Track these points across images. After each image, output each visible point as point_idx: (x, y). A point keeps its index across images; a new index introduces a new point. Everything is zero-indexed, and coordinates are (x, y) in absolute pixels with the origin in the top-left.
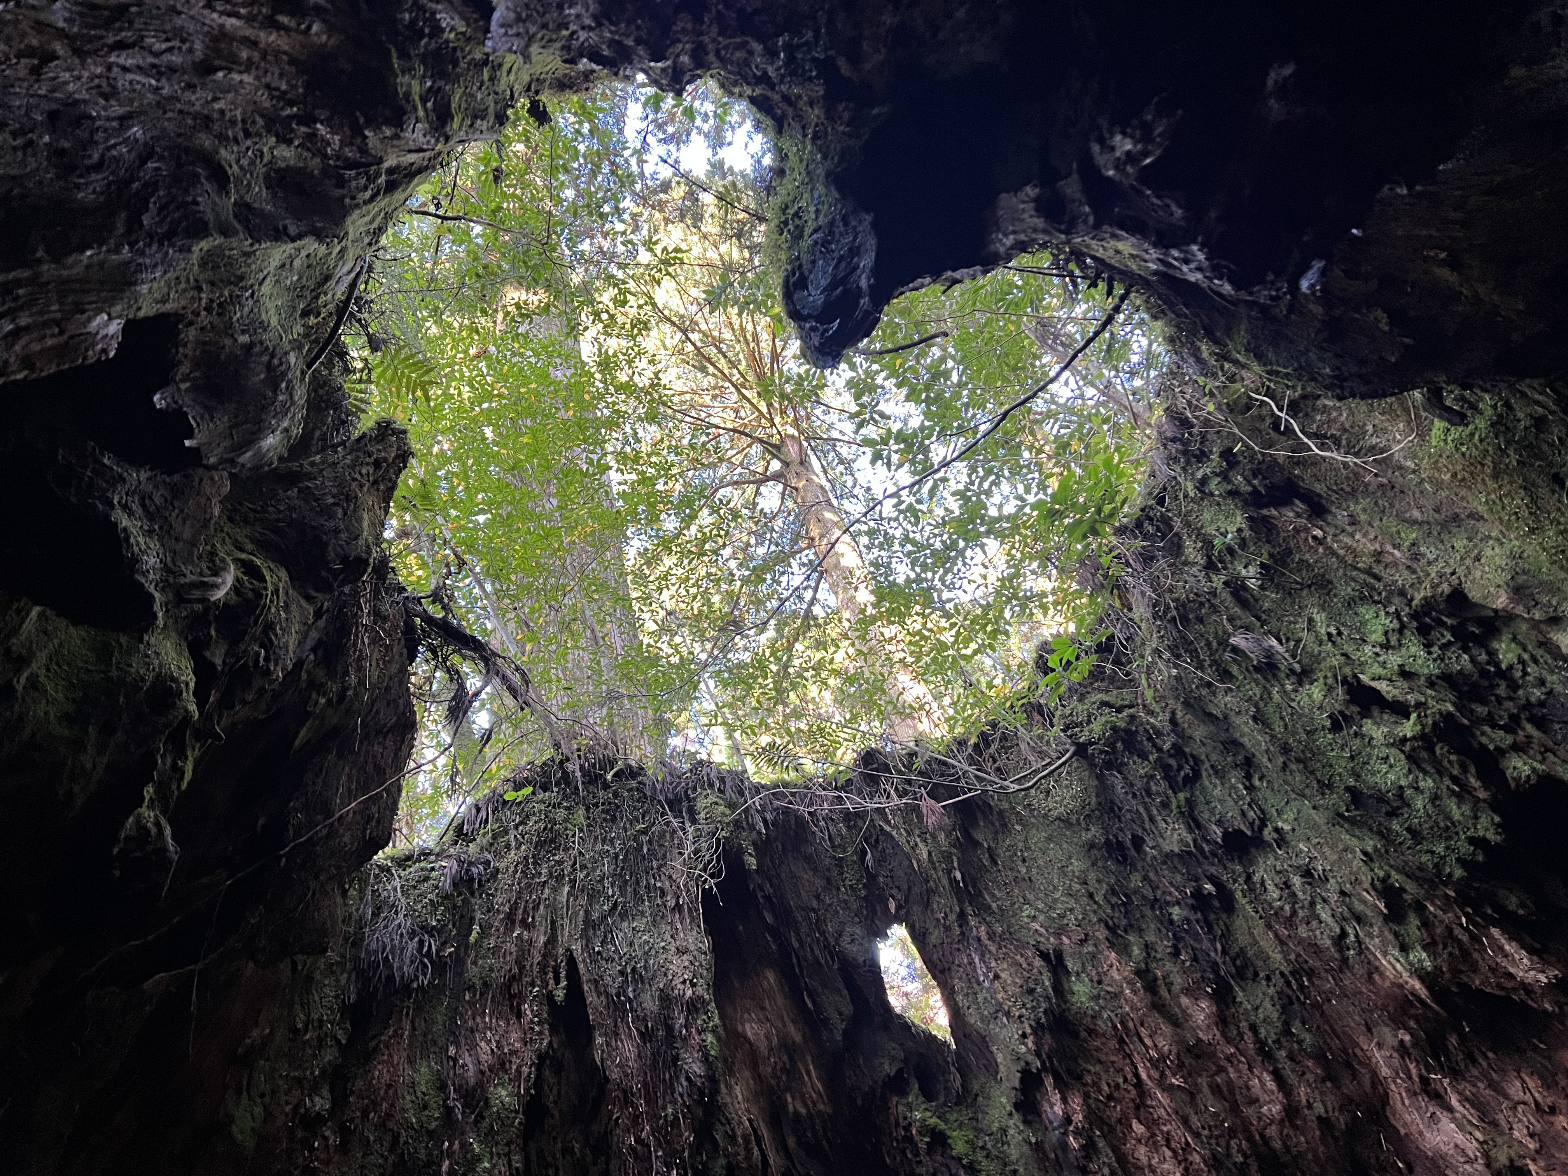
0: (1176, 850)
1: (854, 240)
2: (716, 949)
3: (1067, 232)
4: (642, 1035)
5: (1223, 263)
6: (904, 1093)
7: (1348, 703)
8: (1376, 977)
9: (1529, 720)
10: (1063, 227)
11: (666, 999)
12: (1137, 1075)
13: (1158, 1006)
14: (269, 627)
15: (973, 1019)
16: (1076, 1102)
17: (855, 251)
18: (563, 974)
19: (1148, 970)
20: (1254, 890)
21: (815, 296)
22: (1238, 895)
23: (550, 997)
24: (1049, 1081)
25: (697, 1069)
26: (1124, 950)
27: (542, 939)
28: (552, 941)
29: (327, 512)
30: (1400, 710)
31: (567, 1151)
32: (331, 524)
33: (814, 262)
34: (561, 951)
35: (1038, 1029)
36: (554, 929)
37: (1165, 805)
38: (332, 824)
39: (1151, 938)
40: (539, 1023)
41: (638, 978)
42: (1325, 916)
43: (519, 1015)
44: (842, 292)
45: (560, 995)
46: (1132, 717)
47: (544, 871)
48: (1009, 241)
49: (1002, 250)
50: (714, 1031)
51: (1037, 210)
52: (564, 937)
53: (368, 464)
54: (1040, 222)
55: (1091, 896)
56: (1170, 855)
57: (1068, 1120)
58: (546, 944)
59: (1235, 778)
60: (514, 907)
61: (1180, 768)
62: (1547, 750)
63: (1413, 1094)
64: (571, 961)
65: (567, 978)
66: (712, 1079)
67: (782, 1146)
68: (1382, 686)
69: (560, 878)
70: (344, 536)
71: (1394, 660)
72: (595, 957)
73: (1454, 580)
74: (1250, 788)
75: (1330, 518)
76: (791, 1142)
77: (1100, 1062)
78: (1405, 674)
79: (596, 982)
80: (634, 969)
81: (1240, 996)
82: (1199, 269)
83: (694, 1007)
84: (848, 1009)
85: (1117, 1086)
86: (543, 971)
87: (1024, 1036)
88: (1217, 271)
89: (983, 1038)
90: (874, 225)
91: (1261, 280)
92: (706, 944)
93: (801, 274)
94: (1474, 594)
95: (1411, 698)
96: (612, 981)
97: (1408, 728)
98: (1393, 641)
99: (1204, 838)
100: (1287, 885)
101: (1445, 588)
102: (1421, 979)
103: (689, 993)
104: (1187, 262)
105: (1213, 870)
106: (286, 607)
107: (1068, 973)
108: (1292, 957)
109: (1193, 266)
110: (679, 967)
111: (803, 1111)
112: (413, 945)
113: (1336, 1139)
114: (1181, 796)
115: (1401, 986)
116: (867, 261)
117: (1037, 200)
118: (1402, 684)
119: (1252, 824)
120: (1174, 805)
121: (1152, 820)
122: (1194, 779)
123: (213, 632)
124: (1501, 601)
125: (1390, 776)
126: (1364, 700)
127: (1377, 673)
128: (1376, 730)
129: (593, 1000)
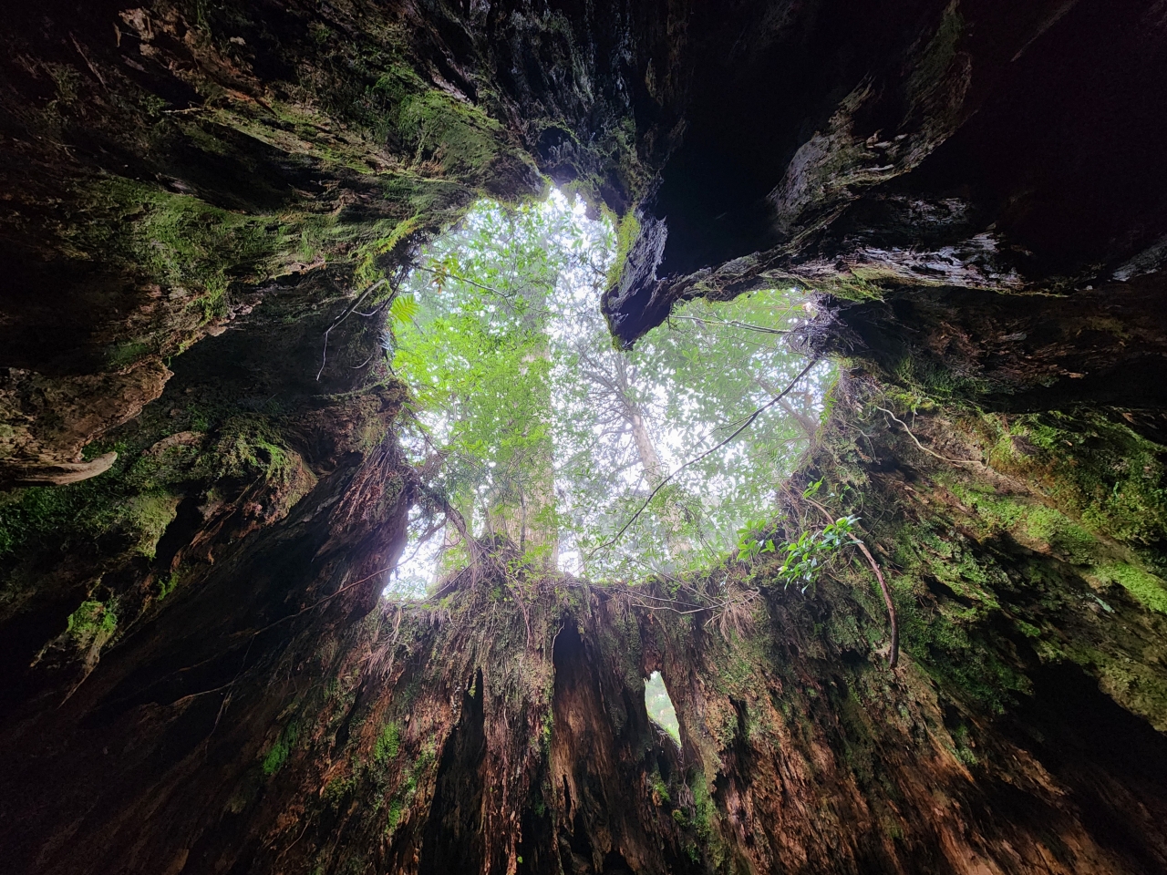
0: (815, 657)
2: (557, 677)
4: (510, 723)
6: (650, 771)
7: (927, 591)
8: (936, 758)
9: (1048, 620)
11: (526, 703)
12: (783, 786)
13: (797, 747)
14: (271, 491)
15: (693, 735)
16: (748, 800)
18: (474, 681)
19: (793, 722)
20: (861, 691)
22: (851, 689)
23: (465, 693)
24: (732, 785)
25: (537, 749)
26: (780, 709)
27: (468, 659)
28: (472, 661)
29: (342, 425)
30: (965, 602)
31: (462, 783)
32: (343, 432)
34: (475, 667)
35: (729, 750)
36: (474, 655)
37: (810, 629)
39: (796, 704)
40: (457, 707)
41: (513, 689)
42: (904, 712)
43: (448, 701)
45: (471, 693)
47: (475, 621)
50: (549, 725)
52: (478, 661)
53: (378, 401)
55: (763, 672)
56: (810, 660)
57: (742, 811)
58: (468, 662)
59: (851, 619)
60: (456, 639)
61: (819, 609)
62: (1064, 642)
63: (958, 840)
64: (480, 674)
65: (476, 684)
66: (544, 755)
67: (580, 793)
68: (951, 584)
69: (483, 625)
70: (349, 440)
71: (958, 569)
72: (492, 674)
73: (1005, 530)
74: (860, 628)
75: (917, 482)
76: (586, 789)
77: (762, 774)
78: (965, 579)
79: (491, 688)
80: (511, 683)
81: (849, 751)
83: (541, 710)
84: (625, 716)
85: (771, 792)
86: (464, 679)
87: (720, 754)
89: (697, 747)
92: (550, 672)
94: (1020, 538)
95: (972, 596)
96: (498, 688)
97: (971, 614)
98: (958, 556)
99: (832, 652)
100: (881, 689)
102: (969, 768)
103: (538, 701)
105: (837, 672)
106: (292, 479)
107: (747, 715)
108: (882, 733)
110: (535, 686)
111: (594, 772)
113: (906, 855)
114: (820, 626)
115: (954, 769)
118: (963, 585)
119: (861, 650)
120: (816, 630)
121: (802, 637)
122: (826, 617)
123: (209, 494)
124: (1043, 548)
125: (957, 641)
126: (938, 590)
127: (946, 574)
128: (949, 613)
129: (487, 699)
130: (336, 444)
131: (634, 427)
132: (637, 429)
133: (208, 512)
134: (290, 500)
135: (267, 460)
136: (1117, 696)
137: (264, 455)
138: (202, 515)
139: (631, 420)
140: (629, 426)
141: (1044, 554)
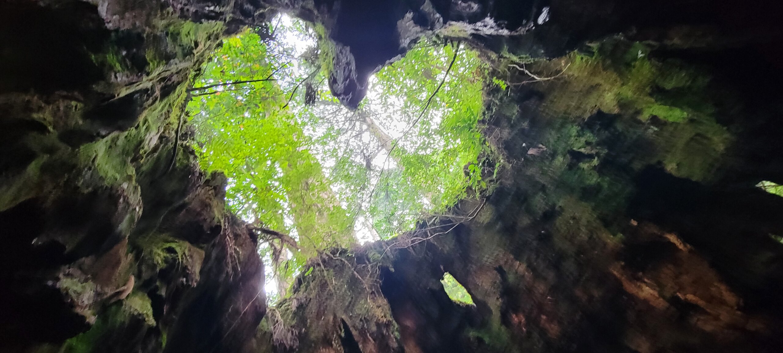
1: (347, 58)
2: (390, 302)
3: (432, 29)
4: (374, 340)
5: (501, 22)
6: (464, 328)
7: (572, 159)
8: (607, 246)
10: (429, 28)
11: (378, 324)
13: (538, 275)
14: (185, 268)
15: (479, 297)
16: (521, 316)
17: (348, 64)
18: (342, 327)
19: (530, 264)
21: (340, 86)
22: (553, 231)
23: (340, 336)
24: (510, 311)
25: (395, 345)
26: (521, 260)
27: (332, 317)
28: (335, 317)
29: (199, 214)
30: (591, 157)
32: (202, 217)
33: (337, 71)
34: (339, 319)
35: (502, 296)
36: (335, 313)
38: (241, 317)
40: (339, 346)
41: (367, 321)
43: (332, 345)
44: (350, 81)
45: (343, 335)
46: (501, 183)
48: (408, 41)
49: (406, 46)
50: (397, 330)
51: (415, 23)
52: (339, 315)
53: (211, 189)
54: (418, 29)
57: (520, 322)
58: (334, 319)
63: (630, 281)
64: (343, 321)
65: (344, 328)
66: (401, 347)
68: (582, 150)
70: (208, 220)
71: (583, 140)
72: (351, 317)
73: (597, 108)
74: (547, 195)
75: (547, 98)
78: (588, 143)
79: (354, 326)
80: (364, 318)
81: (564, 265)
82: (492, 27)
83: (388, 324)
86: (335, 328)
87: (498, 299)
88: (500, 26)
90: (351, 51)
91: (520, 24)
92: (385, 301)
93: (334, 78)
94: (605, 110)
95: (593, 152)
96: (358, 324)
97: (595, 162)
98: (581, 133)
101: (595, 111)
102: (623, 243)
103: (385, 320)
104: (485, 26)
105: (543, 226)
106: (191, 257)
107: (505, 272)
109: (489, 27)
110: (379, 313)
112: (290, 335)
115: (616, 247)
116: (353, 67)
117: (413, 19)
118: (589, 148)
119: (551, 207)
123: (158, 283)
124: (616, 111)
125: (594, 180)
126: (577, 157)
127: (579, 146)
128: (584, 166)
129: (354, 333)
130: (202, 226)
131: (369, 126)
132: (371, 126)
133: (163, 292)
134: (197, 269)
135: (175, 252)
136: (674, 173)
137: (171, 250)
138: (161, 296)
139: (365, 121)
140: (365, 127)
141: (618, 113)
